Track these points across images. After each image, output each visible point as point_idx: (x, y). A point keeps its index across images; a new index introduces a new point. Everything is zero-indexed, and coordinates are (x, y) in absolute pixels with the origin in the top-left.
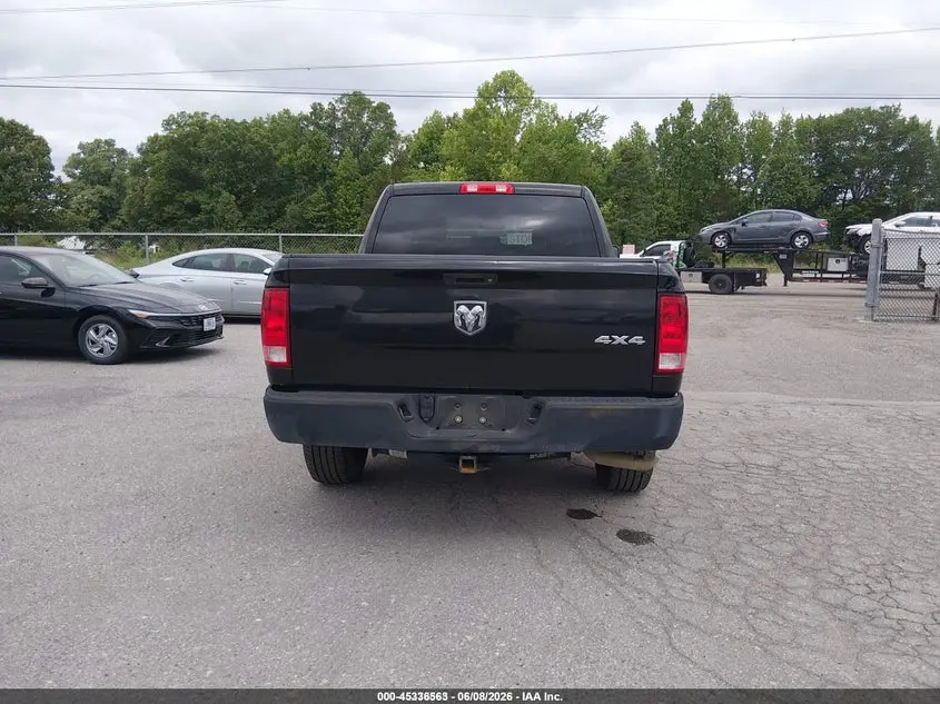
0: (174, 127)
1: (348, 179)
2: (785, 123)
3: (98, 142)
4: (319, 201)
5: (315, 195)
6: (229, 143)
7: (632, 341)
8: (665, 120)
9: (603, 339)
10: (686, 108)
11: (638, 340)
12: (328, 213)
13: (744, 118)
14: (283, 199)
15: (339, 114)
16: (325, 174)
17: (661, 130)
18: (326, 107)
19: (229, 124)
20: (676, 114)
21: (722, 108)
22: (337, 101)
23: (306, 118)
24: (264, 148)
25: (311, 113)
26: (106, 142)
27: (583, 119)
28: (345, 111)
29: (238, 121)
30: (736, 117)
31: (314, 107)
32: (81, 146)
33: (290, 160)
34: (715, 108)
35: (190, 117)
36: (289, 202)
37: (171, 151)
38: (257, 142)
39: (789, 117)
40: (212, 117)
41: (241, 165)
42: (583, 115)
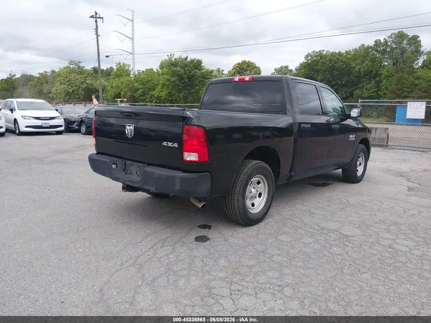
0: (309, 58)
1: (389, 76)
3: (282, 67)
4: (371, 88)
5: (370, 85)
6: (331, 63)
7: (174, 145)
9: (165, 143)
11: (176, 145)
12: (375, 94)
14: (354, 88)
15: (389, 44)
16: (377, 74)
18: (382, 41)
19: (333, 54)
22: (388, 37)
23: (371, 47)
24: (348, 64)
25: (374, 45)
26: (285, 67)
28: (393, 42)
29: (337, 52)
31: (376, 42)
32: (275, 70)
33: (359, 69)
35: (317, 53)
36: (356, 89)
37: (307, 69)
38: (344, 62)
40: (327, 52)
41: (335, 73)
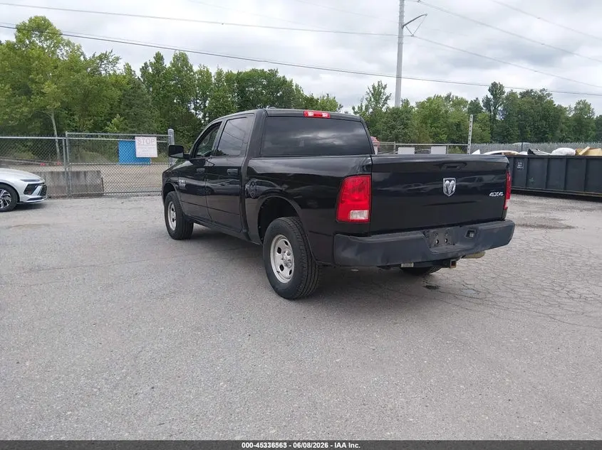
2: (219, 74)
8: (146, 64)
9: (492, 194)
10: (159, 58)
11: (501, 194)
13: (196, 68)
17: (144, 70)
20: (153, 60)
21: (181, 59)
27: (103, 57)
30: (191, 67)
34: (177, 60)
39: (221, 71)
42: (103, 54)
